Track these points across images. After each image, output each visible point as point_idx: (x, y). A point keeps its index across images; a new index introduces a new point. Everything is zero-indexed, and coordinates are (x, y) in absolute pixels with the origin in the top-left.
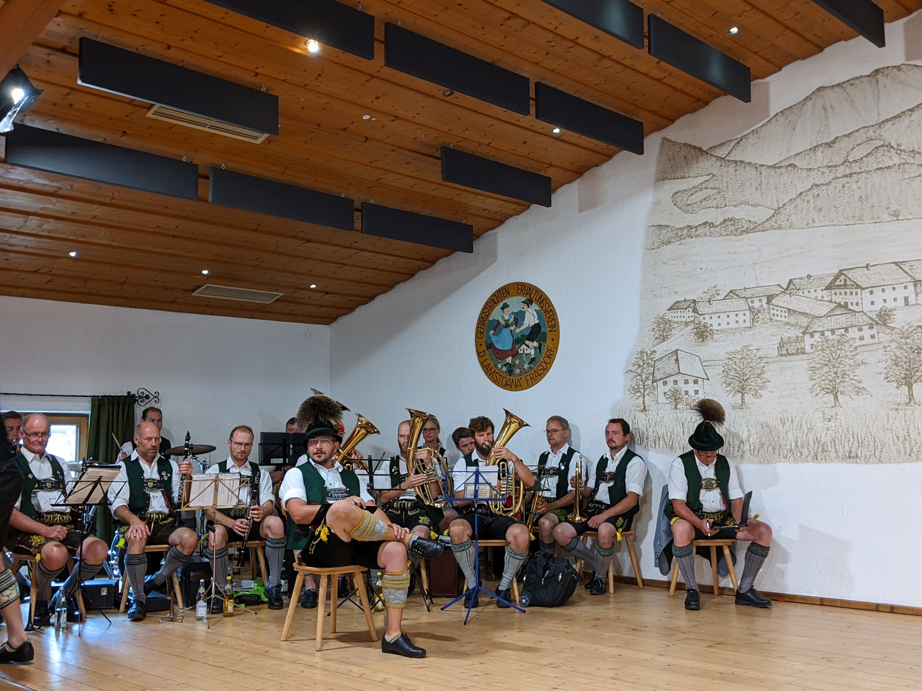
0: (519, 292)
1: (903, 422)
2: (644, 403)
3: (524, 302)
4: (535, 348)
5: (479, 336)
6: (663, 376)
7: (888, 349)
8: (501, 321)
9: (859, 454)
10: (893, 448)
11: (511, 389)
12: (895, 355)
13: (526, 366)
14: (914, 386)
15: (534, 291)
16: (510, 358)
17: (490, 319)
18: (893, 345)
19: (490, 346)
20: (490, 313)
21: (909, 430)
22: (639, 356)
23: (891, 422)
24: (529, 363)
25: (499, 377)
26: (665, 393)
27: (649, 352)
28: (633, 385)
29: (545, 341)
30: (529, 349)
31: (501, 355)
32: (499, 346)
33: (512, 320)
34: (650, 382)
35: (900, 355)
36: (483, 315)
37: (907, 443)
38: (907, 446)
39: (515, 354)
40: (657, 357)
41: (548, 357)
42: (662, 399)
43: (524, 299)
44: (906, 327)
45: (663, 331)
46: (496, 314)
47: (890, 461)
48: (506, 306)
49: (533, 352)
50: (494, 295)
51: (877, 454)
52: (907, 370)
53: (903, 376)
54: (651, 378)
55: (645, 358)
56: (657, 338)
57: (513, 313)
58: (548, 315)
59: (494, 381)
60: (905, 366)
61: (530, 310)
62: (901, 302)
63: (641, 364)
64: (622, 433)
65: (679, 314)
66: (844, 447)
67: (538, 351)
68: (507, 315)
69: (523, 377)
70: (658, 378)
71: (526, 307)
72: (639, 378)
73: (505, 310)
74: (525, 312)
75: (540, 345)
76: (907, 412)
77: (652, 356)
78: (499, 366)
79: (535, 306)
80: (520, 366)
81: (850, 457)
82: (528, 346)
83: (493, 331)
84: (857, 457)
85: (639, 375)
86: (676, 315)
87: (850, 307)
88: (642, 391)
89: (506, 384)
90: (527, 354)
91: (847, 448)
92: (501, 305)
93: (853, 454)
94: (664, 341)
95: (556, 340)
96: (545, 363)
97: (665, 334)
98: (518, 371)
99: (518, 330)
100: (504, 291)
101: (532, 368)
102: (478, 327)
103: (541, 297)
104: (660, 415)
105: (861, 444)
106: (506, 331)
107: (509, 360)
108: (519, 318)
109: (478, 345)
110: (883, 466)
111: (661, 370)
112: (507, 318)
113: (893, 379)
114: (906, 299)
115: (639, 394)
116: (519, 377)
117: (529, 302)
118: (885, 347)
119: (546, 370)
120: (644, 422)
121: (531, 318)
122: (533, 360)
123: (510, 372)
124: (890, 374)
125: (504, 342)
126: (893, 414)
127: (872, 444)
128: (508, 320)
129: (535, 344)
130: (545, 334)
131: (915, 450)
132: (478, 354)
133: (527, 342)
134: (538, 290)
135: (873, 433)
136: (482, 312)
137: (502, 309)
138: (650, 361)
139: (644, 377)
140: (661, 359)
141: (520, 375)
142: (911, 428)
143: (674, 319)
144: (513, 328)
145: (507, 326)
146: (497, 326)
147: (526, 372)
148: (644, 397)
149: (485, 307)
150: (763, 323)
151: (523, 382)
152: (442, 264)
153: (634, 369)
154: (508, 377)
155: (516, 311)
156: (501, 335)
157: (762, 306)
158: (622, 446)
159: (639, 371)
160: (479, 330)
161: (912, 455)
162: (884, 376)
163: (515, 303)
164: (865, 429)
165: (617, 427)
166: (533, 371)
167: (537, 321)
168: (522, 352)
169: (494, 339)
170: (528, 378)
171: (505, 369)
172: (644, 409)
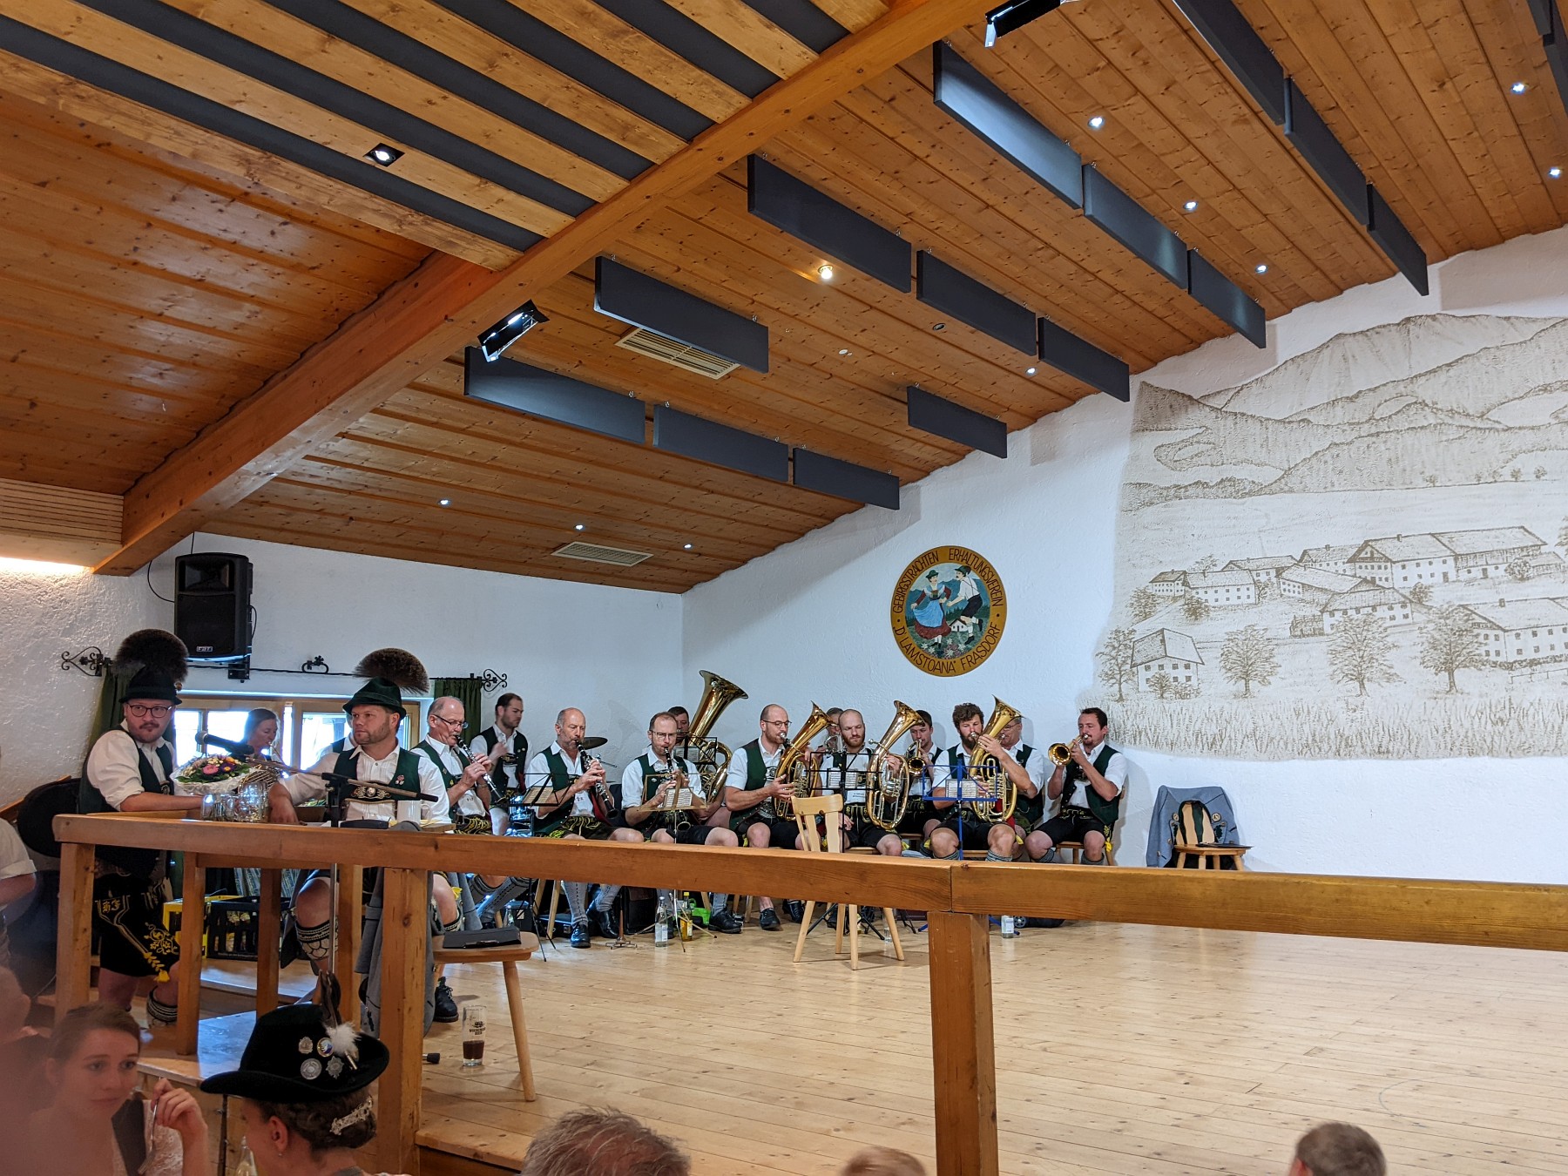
0: (952, 557)
1: (1443, 711)
2: (1120, 691)
3: (959, 570)
4: (974, 625)
5: (896, 609)
6: (1144, 660)
7: (1424, 631)
8: (926, 591)
9: (1391, 749)
10: (1432, 741)
11: (940, 674)
12: (1433, 637)
13: (962, 647)
14: (1456, 672)
15: (972, 557)
16: (940, 637)
17: (912, 589)
18: (1431, 626)
19: (912, 622)
20: (911, 582)
21: (1449, 721)
22: (1114, 636)
23: (1428, 712)
24: (966, 644)
25: (924, 660)
26: (1148, 680)
27: (1126, 632)
28: (1106, 670)
29: (987, 616)
30: (967, 625)
31: (928, 633)
32: (924, 623)
33: (941, 591)
34: (1128, 667)
35: (1439, 637)
36: (902, 585)
37: (1448, 736)
38: (1448, 739)
39: (946, 632)
40: (1137, 637)
41: (992, 636)
42: (1143, 686)
43: (959, 566)
44: (1446, 606)
45: (1145, 607)
46: (920, 584)
47: (1427, 757)
48: (933, 574)
49: (971, 630)
50: (917, 561)
51: (1413, 749)
52: (1447, 654)
53: (1442, 660)
54: (1129, 661)
55: (1121, 638)
56: (1136, 615)
57: (943, 583)
58: (991, 586)
59: (918, 665)
60: (1445, 650)
61: (966, 579)
62: (1439, 578)
63: (1117, 645)
64: (1098, 726)
65: (1165, 587)
66: (1372, 742)
67: (978, 629)
68: (936, 585)
69: (957, 659)
70: (1139, 662)
71: (961, 575)
72: (1113, 661)
73: (932, 579)
74: (960, 582)
75: (981, 622)
76: (1447, 701)
77: (1131, 637)
78: (925, 646)
79: (973, 575)
80: (954, 647)
81: (1379, 752)
82: (964, 622)
83: (916, 604)
84: (1388, 752)
85: (1114, 658)
86: (1161, 588)
87: (1378, 582)
88: (1118, 677)
89: (935, 668)
90: (963, 633)
91: (1376, 742)
92: (927, 572)
93: (1382, 750)
94: (1145, 618)
95: (1002, 616)
96: (988, 642)
97: (1147, 610)
98: (950, 653)
99: (951, 604)
100: (931, 556)
101: (969, 649)
102: (894, 599)
103: (982, 564)
104: (1141, 706)
105: (1392, 738)
106: (934, 605)
107: (938, 639)
108: (951, 589)
109: (894, 620)
110: (1419, 762)
111: (1143, 652)
112: (935, 588)
113: (1430, 664)
114: (1445, 575)
115: (1113, 681)
116: (952, 660)
117: (965, 570)
118: (1420, 628)
119: (988, 652)
120: (1121, 714)
121: (968, 588)
122: (971, 639)
123: (940, 653)
124: (1427, 659)
125: (931, 617)
126: (1431, 703)
127: (1406, 737)
128: (937, 591)
129: (975, 620)
130: (987, 608)
131: (1457, 744)
132: (895, 631)
133: (963, 618)
134: (977, 556)
135: (1407, 725)
136: (901, 581)
137: (929, 577)
138: (1128, 642)
139: (1119, 661)
140: (1142, 639)
141: (953, 657)
142: (1453, 718)
143: (1159, 594)
144: (943, 600)
145: (936, 598)
146: (921, 598)
147: (962, 654)
148: (1120, 684)
149: (904, 575)
150: (1271, 600)
151: (958, 665)
152: (843, 522)
153: (1107, 650)
154: (937, 660)
155: (947, 580)
156: (927, 609)
157: (1269, 580)
158: (1100, 741)
159: (1113, 653)
160: (897, 602)
161: (1454, 749)
162: (1419, 661)
163: (947, 571)
164: (1398, 721)
165: (1092, 719)
166: (971, 653)
167: (977, 593)
168: (956, 630)
169: (917, 614)
170: (965, 661)
171: (932, 650)
172: (1121, 699)
